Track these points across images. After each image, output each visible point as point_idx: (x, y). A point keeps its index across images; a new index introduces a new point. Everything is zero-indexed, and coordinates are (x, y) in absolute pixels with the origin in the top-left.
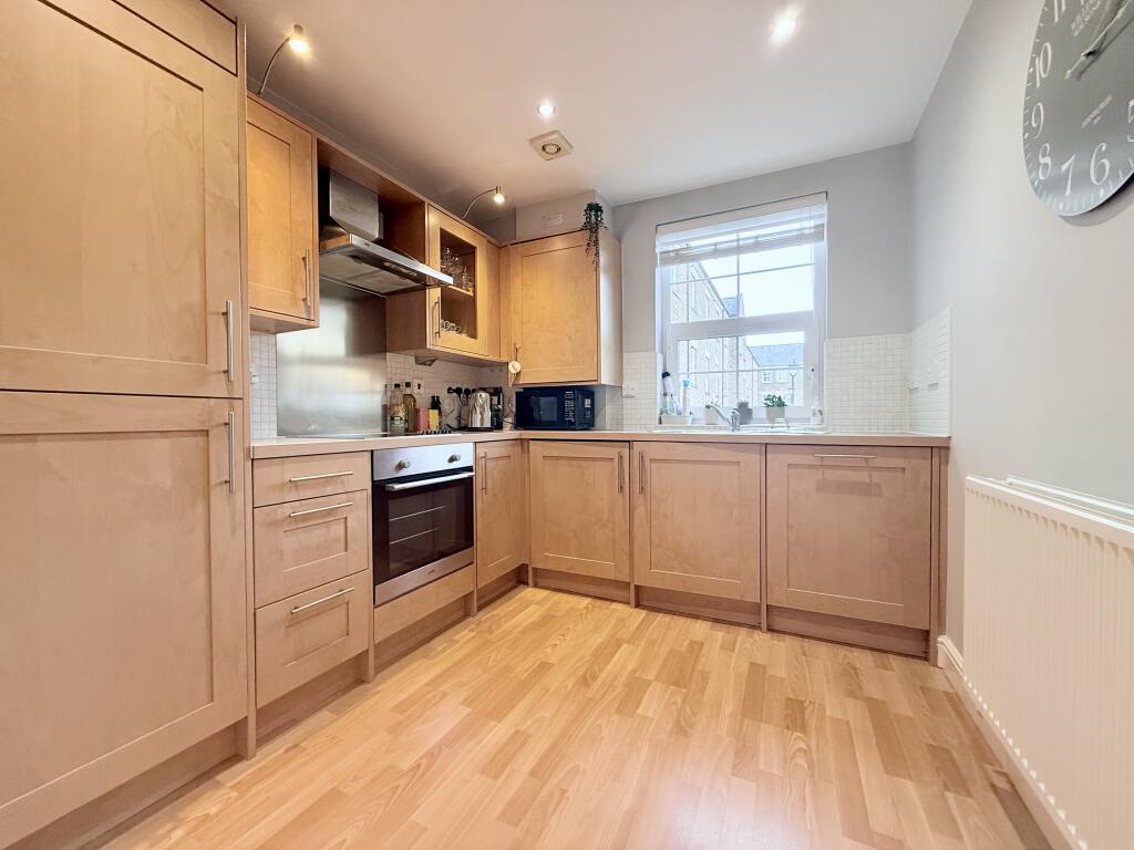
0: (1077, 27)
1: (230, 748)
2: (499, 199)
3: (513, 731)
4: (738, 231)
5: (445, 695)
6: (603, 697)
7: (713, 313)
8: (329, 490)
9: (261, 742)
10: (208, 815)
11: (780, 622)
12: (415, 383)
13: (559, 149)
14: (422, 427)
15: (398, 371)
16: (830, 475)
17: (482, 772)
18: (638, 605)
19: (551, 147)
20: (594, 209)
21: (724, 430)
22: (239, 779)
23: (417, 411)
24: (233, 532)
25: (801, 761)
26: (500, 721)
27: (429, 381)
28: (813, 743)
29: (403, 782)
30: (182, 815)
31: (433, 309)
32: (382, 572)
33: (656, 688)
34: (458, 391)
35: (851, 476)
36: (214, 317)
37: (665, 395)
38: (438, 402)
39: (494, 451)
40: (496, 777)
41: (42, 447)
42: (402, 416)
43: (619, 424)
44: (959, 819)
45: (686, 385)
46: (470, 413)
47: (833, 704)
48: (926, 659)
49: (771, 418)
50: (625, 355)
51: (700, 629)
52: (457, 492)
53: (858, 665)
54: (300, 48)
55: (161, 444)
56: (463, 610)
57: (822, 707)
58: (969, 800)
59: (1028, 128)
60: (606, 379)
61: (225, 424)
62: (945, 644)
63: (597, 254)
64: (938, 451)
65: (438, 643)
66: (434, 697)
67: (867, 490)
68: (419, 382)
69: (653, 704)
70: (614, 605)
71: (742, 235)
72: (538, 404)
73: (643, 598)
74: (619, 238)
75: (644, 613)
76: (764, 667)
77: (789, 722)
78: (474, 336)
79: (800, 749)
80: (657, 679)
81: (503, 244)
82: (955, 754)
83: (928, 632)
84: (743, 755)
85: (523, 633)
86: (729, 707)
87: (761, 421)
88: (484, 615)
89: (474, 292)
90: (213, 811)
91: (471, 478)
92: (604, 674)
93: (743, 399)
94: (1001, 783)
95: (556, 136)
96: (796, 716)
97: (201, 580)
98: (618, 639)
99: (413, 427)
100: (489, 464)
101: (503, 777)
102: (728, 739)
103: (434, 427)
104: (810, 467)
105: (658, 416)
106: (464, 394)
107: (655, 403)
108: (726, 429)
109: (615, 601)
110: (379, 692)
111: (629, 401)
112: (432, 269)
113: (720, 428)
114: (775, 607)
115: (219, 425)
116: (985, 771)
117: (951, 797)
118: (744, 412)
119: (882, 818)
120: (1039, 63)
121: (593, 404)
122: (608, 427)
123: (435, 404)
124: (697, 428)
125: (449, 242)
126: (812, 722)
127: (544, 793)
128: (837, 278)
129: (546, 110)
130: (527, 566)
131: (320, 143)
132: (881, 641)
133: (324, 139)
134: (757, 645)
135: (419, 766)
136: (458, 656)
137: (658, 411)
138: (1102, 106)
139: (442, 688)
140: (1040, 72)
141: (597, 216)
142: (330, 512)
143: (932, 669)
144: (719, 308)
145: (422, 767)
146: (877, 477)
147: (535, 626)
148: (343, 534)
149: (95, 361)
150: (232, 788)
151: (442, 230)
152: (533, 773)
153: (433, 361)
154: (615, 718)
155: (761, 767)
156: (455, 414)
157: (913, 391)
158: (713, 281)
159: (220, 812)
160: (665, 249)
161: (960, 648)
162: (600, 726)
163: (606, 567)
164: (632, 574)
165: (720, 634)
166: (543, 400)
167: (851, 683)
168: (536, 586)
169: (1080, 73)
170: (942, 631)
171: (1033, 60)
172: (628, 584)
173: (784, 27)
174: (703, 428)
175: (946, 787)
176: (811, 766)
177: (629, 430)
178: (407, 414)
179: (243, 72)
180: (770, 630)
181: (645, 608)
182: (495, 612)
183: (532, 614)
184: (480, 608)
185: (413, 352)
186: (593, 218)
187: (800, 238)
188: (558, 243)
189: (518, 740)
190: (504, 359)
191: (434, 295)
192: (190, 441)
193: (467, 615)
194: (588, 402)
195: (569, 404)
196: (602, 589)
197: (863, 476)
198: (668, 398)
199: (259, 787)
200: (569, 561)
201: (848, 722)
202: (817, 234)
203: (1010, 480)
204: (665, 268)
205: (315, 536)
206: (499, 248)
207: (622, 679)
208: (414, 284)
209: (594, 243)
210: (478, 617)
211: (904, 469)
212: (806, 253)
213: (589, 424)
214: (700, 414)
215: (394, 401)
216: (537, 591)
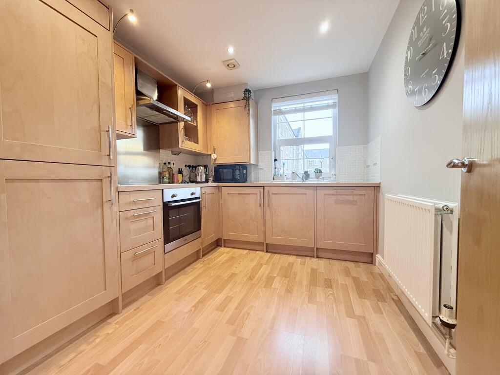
0: (420, 43)
1: (111, 310)
2: (209, 85)
3: (226, 296)
4: (304, 103)
5: (196, 287)
6: (258, 283)
7: (290, 136)
8: (147, 205)
9: (124, 307)
10: (108, 333)
11: (321, 254)
12: (172, 163)
13: (234, 66)
14: (175, 181)
15: (165, 157)
16: (340, 198)
17: (217, 310)
18: (267, 252)
19: (231, 65)
20: (247, 91)
21: (299, 181)
22: (118, 320)
23: (173, 174)
24: (112, 221)
25: (331, 297)
26: (220, 293)
27: (177, 163)
28: (335, 292)
29: (186, 316)
30: (97, 334)
31: (181, 131)
32: (167, 239)
33: (277, 279)
34: (189, 166)
35: (347, 198)
36: (103, 132)
37: (275, 168)
38: (182, 171)
39: (208, 191)
40: (222, 311)
41: (42, 185)
42: (167, 176)
43: (257, 180)
44: (382, 308)
45: (284, 164)
46: (196, 176)
47: (341, 279)
48: (372, 263)
49: (317, 177)
50: (259, 152)
51: (292, 258)
52: (194, 207)
53: (349, 267)
54: (132, 19)
55: (85, 184)
56: (197, 256)
57: (338, 281)
58: (386, 303)
59: (405, 75)
60: (252, 162)
61: (109, 177)
62: (378, 257)
63: (249, 110)
64: (377, 188)
65: (188, 269)
66: (191, 287)
67: (351, 203)
68: (174, 162)
69: (277, 284)
70: (258, 252)
71: (306, 105)
72: (223, 171)
73: (270, 248)
74: (257, 103)
75: (269, 254)
76: (317, 269)
77: (326, 286)
78: (197, 143)
79: (331, 294)
80: (278, 275)
81: (208, 104)
82: (381, 291)
83: (372, 253)
84: (311, 298)
85: (223, 263)
86: (305, 283)
87: (312, 178)
88: (206, 258)
89: (197, 124)
90: (110, 332)
91: (199, 202)
92: (257, 276)
93: (306, 170)
94: (395, 298)
95: (234, 61)
96: (329, 284)
97: (101, 240)
98: (261, 264)
99: (172, 181)
100: (207, 196)
101: (225, 310)
102: (305, 293)
103: (180, 180)
104: (333, 195)
105: (272, 177)
106: (193, 168)
107: (272, 172)
108: (300, 181)
109: (257, 250)
110: (168, 287)
111: (261, 171)
112: (180, 113)
113: (297, 181)
114: (320, 248)
115: (106, 177)
116: (390, 295)
117: (380, 303)
118: (307, 175)
119: (358, 311)
120: (409, 53)
121: (246, 172)
122: (252, 181)
123: (180, 172)
124: (289, 181)
125: (187, 102)
126: (334, 285)
127: (241, 314)
128: (341, 123)
129: (231, 50)
130: (221, 239)
131: (135, 58)
132: (357, 258)
133: (138, 57)
134: (314, 262)
135: (191, 310)
136: (198, 273)
137: (273, 175)
138: (426, 71)
139: (194, 284)
140: (409, 57)
141: (249, 94)
142: (147, 214)
143: (374, 266)
144: (291, 133)
145: (193, 311)
146: (356, 198)
147: (227, 261)
148: (152, 223)
149: (60, 149)
150: (116, 324)
151: (184, 97)
152: (236, 309)
153: (179, 153)
154: (264, 289)
155: (318, 300)
156: (188, 176)
157: (368, 166)
158: (290, 123)
159: (113, 332)
160: (275, 109)
161: (383, 257)
162: (259, 292)
163: (254, 237)
164: (265, 239)
165: (299, 260)
166: (225, 171)
167: (347, 273)
168: (225, 247)
169: (420, 59)
170: (377, 253)
171: (407, 52)
172: (263, 243)
173: (325, 27)
174: (291, 181)
175: (379, 301)
176: (334, 298)
177: (261, 183)
178: (169, 176)
179: (112, 29)
180: (318, 257)
181: (269, 252)
182: (210, 257)
183: (225, 257)
184: (203, 256)
185: (170, 149)
186: (247, 95)
187: (327, 107)
188: (232, 105)
189: (228, 299)
190: (209, 153)
191: (181, 125)
192: (95, 183)
193: (198, 258)
194: (245, 171)
195: (237, 172)
196: (252, 246)
197: (351, 198)
198: (277, 170)
199: (127, 322)
200: (239, 236)
201: (346, 285)
202: (333, 106)
203: (399, 195)
204: (275, 117)
205: (141, 224)
206: (207, 105)
207: (264, 277)
208: (174, 120)
209: (247, 105)
210: (203, 259)
211: (365, 195)
212: (329, 113)
213: (245, 180)
214: (290, 176)
215: (165, 170)
216: (225, 248)
